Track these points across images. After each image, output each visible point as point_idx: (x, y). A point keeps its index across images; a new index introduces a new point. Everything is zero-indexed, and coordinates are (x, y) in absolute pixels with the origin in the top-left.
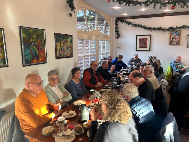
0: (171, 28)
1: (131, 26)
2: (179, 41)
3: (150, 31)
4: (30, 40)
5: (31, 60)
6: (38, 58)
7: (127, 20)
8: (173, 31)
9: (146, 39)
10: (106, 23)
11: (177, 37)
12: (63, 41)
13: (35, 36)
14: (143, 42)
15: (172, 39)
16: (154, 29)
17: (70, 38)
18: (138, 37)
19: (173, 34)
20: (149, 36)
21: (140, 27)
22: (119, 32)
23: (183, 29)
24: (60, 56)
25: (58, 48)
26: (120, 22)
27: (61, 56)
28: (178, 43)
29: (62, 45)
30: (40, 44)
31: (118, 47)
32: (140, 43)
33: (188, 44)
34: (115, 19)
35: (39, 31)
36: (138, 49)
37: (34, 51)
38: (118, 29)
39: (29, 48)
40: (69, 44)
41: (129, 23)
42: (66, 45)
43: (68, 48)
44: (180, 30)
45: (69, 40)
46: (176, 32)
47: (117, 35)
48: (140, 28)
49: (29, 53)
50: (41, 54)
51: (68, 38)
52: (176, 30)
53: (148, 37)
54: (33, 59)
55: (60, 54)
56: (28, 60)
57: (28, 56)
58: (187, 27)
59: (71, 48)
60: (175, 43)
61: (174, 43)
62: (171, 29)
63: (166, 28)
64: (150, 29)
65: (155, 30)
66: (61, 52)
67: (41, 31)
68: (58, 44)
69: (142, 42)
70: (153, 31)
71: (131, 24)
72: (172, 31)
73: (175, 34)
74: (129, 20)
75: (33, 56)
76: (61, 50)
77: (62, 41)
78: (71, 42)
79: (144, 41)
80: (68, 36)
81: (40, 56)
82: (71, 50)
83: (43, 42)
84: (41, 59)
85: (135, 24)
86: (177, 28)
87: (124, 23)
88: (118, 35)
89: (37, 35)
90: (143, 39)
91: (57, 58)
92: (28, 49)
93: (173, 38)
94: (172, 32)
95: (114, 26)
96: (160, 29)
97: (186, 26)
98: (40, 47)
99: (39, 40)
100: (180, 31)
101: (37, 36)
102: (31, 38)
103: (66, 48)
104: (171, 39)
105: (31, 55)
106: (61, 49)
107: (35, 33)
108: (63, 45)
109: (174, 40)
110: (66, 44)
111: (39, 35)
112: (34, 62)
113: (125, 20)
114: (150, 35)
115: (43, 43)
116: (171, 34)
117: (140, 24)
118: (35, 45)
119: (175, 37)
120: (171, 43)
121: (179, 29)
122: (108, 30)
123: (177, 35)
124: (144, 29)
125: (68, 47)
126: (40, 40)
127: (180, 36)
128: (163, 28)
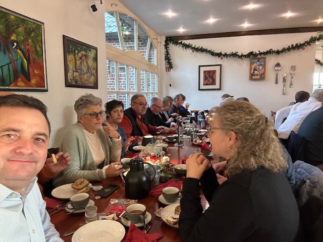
0: (251, 53)
1: (189, 51)
2: (263, 74)
3: (220, 58)
4: (11, 35)
5: (12, 78)
6: (27, 77)
7: (183, 41)
8: (255, 58)
9: (214, 72)
10: (151, 44)
11: (261, 68)
12: (80, 55)
13: (21, 29)
14: (210, 77)
15: (254, 71)
16: (226, 55)
17: (93, 52)
18: (201, 68)
19: (254, 63)
20: (219, 67)
21: (205, 52)
22: (171, 61)
23: (269, 55)
24: (74, 83)
25: (71, 66)
26: (173, 44)
27: (76, 82)
28: (262, 77)
29: (78, 62)
30: (33, 49)
31: (170, 85)
32: (205, 78)
33: (277, 78)
34: (164, 39)
35: (31, 22)
36: (202, 87)
37: (19, 62)
38: (169, 56)
39: (7, 52)
40: (91, 62)
41: (187, 46)
42: (85, 64)
43: (90, 71)
44: (265, 56)
45: (91, 54)
46: (258, 61)
47: (168, 66)
48: (204, 54)
49: (8, 64)
50: (33, 71)
51: (90, 51)
52: (259, 56)
53: (217, 69)
54: (16, 77)
55: (74, 78)
56: (5, 77)
57: (5, 69)
58: (274, 52)
59: (95, 71)
60: (258, 77)
61: (256, 77)
62: (251, 56)
63: (244, 54)
64: (219, 55)
65: (227, 57)
66: (76, 74)
67: (35, 23)
68: (70, 57)
69: (207, 76)
70: (225, 59)
71: (189, 48)
72: (253, 59)
73: (258, 63)
74: (187, 42)
75: (15, 72)
76: (77, 72)
77: (78, 54)
78: (96, 59)
79: (212, 74)
80: (89, 47)
81: (31, 74)
82: (95, 74)
83: (40, 46)
84: (33, 81)
85: (196, 47)
86: (261, 54)
87: (178, 46)
88: (170, 66)
89: (25, 28)
90: (209, 72)
91: (68, 85)
92: (5, 53)
93: (254, 69)
94: (253, 61)
95: (164, 50)
96: (234, 55)
97: (273, 50)
98: (33, 56)
99: (30, 41)
100: (265, 58)
101: (26, 32)
102: (13, 32)
103: (85, 69)
104: (252, 71)
105: (11, 68)
106: (76, 68)
107: (23, 25)
108: (81, 63)
109: (256, 72)
110: (85, 62)
111: (30, 29)
112: (19, 84)
113: (180, 41)
114: (221, 65)
115: (38, 49)
116: (252, 64)
117: (204, 48)
118: (20, 50)
119: (258, 67)
120: (252, 77)
121: (262, 56)
122: (154, 56)
123: (261, 65)
124: (210, 56)
125: (89, 68)
126: (32, 41)
127: (264, 66)
128: (240, 55)
